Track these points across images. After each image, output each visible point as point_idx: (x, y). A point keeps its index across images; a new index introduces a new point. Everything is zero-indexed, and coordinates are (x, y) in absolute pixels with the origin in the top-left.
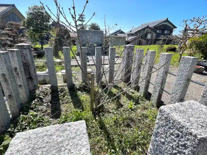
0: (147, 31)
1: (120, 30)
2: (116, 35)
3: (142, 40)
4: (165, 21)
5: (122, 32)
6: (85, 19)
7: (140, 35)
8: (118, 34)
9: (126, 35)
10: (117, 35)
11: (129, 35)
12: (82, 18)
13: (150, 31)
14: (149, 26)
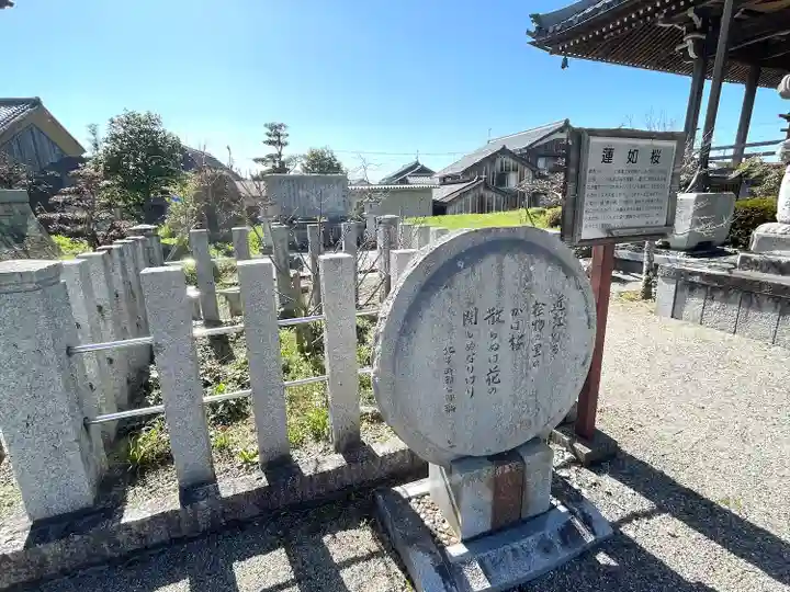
0: (502, 163)
1: (417, 164)
2: (404, 181)
3: (489, 195)
4: (561, 130)
5: (425, 172)
6: (287, 139)
7: (479, 179)
8: (411, 180)
9: (437, 181)
10: (407, 183)
11: (444, 181)
12: (279, 135)
13: (511, 162)
14: (508, 147)
